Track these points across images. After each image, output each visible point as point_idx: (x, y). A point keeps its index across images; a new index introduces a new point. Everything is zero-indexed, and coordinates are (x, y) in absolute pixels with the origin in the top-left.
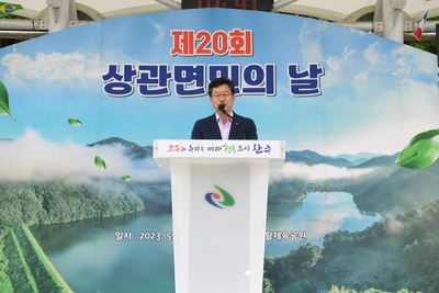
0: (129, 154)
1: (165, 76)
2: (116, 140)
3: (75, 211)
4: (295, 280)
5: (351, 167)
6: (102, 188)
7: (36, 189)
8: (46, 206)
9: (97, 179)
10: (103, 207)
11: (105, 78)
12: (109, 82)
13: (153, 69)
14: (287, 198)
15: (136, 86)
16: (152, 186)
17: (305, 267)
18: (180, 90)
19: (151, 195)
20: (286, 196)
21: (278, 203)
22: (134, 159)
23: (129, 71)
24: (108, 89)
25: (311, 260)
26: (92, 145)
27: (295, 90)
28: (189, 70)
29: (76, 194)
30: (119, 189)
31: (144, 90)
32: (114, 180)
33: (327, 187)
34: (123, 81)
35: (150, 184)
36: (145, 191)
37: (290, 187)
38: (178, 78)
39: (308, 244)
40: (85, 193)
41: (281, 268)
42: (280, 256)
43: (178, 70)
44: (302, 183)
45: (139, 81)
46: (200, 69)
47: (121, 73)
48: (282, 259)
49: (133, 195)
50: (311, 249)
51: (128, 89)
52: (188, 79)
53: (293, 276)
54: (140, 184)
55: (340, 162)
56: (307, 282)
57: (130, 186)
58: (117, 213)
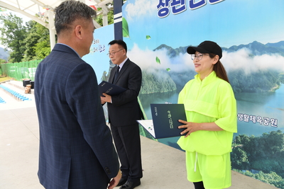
0: (169, 54)
2: (164, 46)
3: (151, 88)
4: (265, 158)
6: (159, 75)
9: (157, 70)
10: (160, 87)
11: (158, 7)
12: (160, 9)
14: (262, 87)
15: (170, 8)
17: (275, 150)
19: (179, 81)
20: (262, 86)
21: (254, 92)
22: (171, 57)
25: (280, 145)
26: (154, 50)
29: (150, 79)
30: (166, 76)
31: (175, 11)
32: (164, 71)
34: (165, 7)
35: (178, 74)
37: (265, 78)
39: (279, 131)
40: (153, 78)
41: (254, 146)
42: (254, 136)
44: (276, 74)
45: (172, 4)
48: (256, 138)
49: (171, 80)
50: (281, 136)
51: (167, 10)
53: (264, 155)
54: (174, 73)
56: (276, 163)
57: (170, 75)
58: (166, 91)
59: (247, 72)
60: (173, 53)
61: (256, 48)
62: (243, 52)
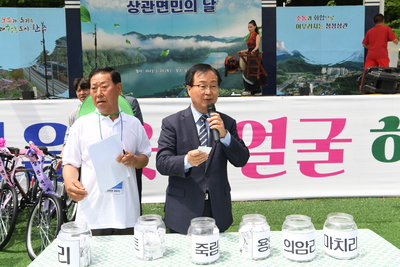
0: (139, 38)
1: (152, 5)
2: (134, 33)
3: (120, 61)
5: (227, 42)
6: (129, 52)
7: (104, 53)
8: (108, 59)
9: (127, 49)
10: (130, 60)
11: (128, 6)
12: (130, 8)
13: (147, 2)
15: (141, 10)
16: (149, 51)
18: (159, 11)
19: (149, 55)
20: (202, 54)
22: (141, 40)
23: (137, 4)
24: (130, 11)
26: (124, 35)
27: (205, 11)
28: (162, 2)
29: (119, 55)
30: (136, 53)
31: (144, 11)
32: (134, 49)
33: (218, 50)
34: (135, 8)
36: (146, 53)
37: (203, 51)
38: (158, 6)
40: (123, 54)
43: (158, 2)
44: (208, 49)
45: (142, 8)
46: (166, 2)
47: (134, 4)
49: (142, 55)
51: (137, 11)
52: (162, 6)
54: (144, 50)
55: (223, 40)
57: (140, 51)
58: (136, 62)
59: (195, 49)
60: (143, 38)
61: (199, 38)
62: (192, 39)
